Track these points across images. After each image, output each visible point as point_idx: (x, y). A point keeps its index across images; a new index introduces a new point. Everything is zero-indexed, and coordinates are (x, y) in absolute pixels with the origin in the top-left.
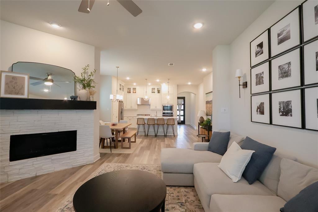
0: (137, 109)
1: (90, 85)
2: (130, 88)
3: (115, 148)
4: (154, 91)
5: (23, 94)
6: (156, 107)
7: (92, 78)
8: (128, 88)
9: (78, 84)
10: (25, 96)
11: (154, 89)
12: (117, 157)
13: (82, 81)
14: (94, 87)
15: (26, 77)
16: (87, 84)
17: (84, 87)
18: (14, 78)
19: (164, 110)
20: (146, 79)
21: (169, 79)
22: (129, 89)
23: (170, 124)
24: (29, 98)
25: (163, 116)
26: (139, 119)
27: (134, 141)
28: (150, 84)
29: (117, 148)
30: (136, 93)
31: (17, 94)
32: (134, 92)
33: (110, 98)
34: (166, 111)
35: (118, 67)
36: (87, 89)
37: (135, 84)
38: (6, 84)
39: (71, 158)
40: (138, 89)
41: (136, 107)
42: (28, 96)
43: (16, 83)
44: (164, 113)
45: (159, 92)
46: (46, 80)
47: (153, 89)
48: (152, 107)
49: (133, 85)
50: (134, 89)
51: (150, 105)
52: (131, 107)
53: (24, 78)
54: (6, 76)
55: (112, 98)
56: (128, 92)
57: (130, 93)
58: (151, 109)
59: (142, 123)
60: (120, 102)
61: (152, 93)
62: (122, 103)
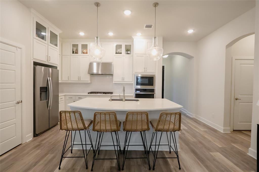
0: (89, 82)
2: (77, 45)
4: (119, 51)
6: (123, 79)
8: (73, 45)
11: (121, 46)
19: (138, 84)
20: (97, 4)
21: (156, 5)
22: (75, 46)
28: (110, 34)
30: (87, 53)
32: (85, 51)
37: (82, 33)
41: (87, 78)
44: (137, 90)
47: (118, 47)
48: (117, 78)
50: (85, 47)
51: (113, 75)
52: (79, 78)
56: (73, 52)
57: (77, 53)
58: (114, 82)
59: (75, 126)
60: (36, 64)
61: (116, 53)
62: (54, 69)
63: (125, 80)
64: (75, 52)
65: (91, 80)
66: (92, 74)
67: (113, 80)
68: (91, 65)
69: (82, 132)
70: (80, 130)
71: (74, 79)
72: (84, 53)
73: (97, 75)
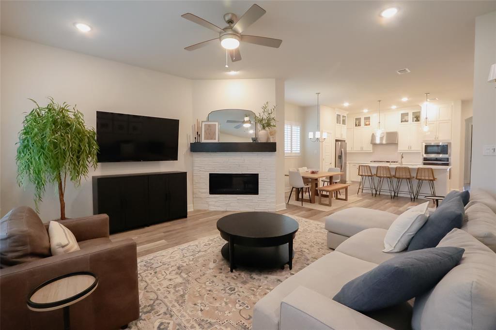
0: (371, 152)
1: (270, 124)
2: (360, 118)
3: (311, 203)
4: (405, 119)
5: (215, 139)
6: (410, 147)
7: (272, 116)
8: (356, 119)
9: (259, 124)
10: (216, 141)
11: (407, 114)
12: (306, 211)
13: (261, 121)
14: (275, 126)
15: (217, 123)
16: (267, 124)
17: (264, 128)
18: (209, 126)
19: (426, 152)
20: (379, 101)
22: (358, 119)
23: (426, 178)
24: (220, 142)
25: (425, 164)
26: (361, 167)
27: (345, 198)
28: (394, 107)
29: (314, 203)
30: (369, 124)
31: (212, 139)
32: (367, 123)
33: (310, 137)
34: (433, 156)
35: (319, 93)
36: (267, 128)
37: (365, 111)
38: (205, 131)
39: (254, 201)
40: (374, 118)
41: (370, 148)
42: (218, 141)
43: (211, 130)
44: (425, 159)
45: (417, 118)
46: (244, 122)
47: (403, 115)
48: (402, 147)
49: (362, 112)
50: (367, 119)
51: (397, 144)
52: (362, 148)
53: (216, 124)
54: (205, 125)
55: (319, 137)
56: (356, 126)
57: (359, 125)
58: (398, 151)
59: (366, 174)
60: (337, 141)
61: (401, 122)
62: (343, 143)
63: (412, 149)
64: (358, 124)
65: (373, 149)
66: (374, 144)
67: (397, 149)
68: (373, 137)
69: (370, 177)
70: (369, 176)
71: (357, 149)
72: (366, 125)
73: (381, 144)
